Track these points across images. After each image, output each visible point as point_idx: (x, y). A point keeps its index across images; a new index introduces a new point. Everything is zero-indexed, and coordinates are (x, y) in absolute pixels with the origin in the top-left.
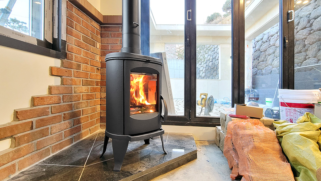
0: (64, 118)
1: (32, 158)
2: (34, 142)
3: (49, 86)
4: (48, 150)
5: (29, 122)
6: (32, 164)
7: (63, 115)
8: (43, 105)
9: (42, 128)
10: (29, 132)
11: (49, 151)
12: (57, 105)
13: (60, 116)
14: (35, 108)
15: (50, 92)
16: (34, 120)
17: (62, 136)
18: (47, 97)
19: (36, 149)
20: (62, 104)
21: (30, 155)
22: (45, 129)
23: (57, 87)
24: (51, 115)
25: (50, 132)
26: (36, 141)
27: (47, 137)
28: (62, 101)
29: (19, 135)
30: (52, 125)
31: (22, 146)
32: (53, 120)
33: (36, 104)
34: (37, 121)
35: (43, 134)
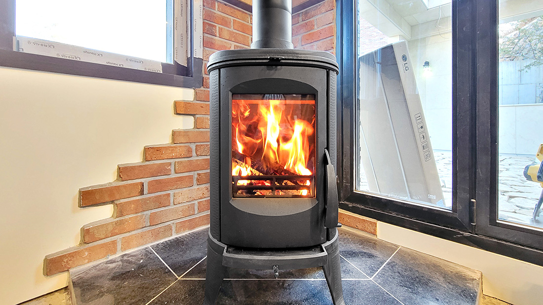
0: (198, 180)
1: (142, 236)
2: (145, 213)
3: (173, 131)
4: (169, 228)
5: (137, 184)
6: (142, 245)
7: (196, 176)
8: (160, 160)
9: (159, 194)
10: (138, 198)
11: (171, 229)
12: (186, 159)
13: (191, 177)
14: (147, 163)
15: (174, 141)
16: (146, 181)
17: (194, 208)
18: (166, 148)
19: (149, 224)
20: (194, 158)
21: (140, 231)
22: (164, 195)
23: (186, 133)
24: (173, 175)
25: (172, 201)
26: (149, 212)
27: (167, 208)
28: (194, 154)
29: (122, 201)
30: (177, 191)
31: (127, 217)
32: (178, 182)
33: (149, 158)
34: (149, 183)
35: (161, 202)
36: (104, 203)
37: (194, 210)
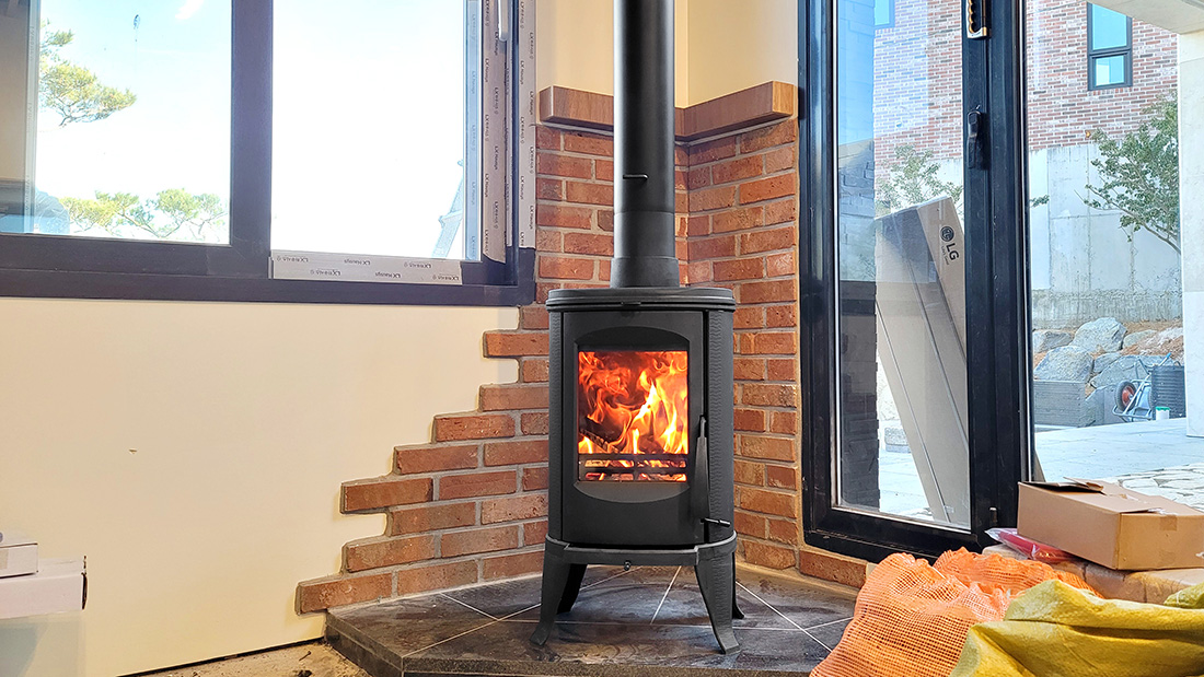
0: (524, 481)
1: (429, 574)
2: (434, 533)
3: (481, 388)
4: (472, 567)
5: (422, 481)
6: (429, 590)
7: (521, 474)
8: (459, 440)
9: (457, 501)
10: (423, 506)
11: (476, 570)
12: (503, 441)
13: (512, 475)
14: (439, 445)
15: (482, 407)
16: (436, 476)
17: (517, 536)
18: (471, 419)
19: (440, 555)
20: (519, 438)
21: (425, 564)
22: (465, 505)
23: (504, 391)
24: (481, 470)
25: (478, 517)
26: (439, 533)
27: (468, 529)
28: (518, 431)
29: (400, 508)
30: (487, 499)
31: (407, 537)
32: (489, 484)
33: (442, 437)
34: (442, 480)
35: (461, 518)
36: (374, 510)
37: (517, 540)
